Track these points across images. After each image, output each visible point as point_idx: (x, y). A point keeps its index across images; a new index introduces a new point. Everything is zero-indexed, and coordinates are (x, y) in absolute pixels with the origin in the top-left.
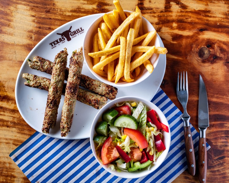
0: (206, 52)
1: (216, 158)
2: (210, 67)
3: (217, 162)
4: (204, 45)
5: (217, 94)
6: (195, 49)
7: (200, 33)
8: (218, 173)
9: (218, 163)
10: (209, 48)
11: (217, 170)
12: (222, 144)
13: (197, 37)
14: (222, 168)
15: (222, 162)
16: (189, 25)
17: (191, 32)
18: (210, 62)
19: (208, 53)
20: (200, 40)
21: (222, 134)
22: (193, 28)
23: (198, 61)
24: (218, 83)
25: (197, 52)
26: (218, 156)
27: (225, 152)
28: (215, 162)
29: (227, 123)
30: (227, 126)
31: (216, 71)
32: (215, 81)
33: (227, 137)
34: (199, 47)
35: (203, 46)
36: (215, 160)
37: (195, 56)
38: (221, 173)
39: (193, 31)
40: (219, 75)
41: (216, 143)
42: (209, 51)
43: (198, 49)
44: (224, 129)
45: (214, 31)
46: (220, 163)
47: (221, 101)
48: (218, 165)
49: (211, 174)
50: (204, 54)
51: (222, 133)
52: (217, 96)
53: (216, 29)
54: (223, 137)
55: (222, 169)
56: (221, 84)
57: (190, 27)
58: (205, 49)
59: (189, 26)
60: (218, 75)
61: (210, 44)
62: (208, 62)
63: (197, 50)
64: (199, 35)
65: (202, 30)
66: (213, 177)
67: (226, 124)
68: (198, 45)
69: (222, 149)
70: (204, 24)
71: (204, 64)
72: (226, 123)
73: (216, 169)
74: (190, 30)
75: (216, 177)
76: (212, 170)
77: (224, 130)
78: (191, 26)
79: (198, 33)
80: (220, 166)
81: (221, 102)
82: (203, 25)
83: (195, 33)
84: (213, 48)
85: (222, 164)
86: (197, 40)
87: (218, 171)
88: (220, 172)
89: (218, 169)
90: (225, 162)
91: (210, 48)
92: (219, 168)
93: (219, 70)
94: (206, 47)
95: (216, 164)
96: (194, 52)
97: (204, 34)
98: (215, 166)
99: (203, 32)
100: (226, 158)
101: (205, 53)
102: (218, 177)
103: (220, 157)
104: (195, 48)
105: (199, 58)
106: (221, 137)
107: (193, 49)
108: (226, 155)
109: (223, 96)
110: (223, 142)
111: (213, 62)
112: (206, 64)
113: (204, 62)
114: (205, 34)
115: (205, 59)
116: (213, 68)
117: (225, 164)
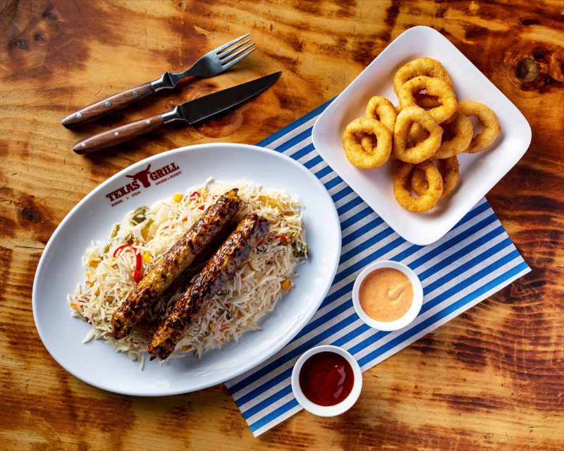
0: (532, 68)
1: (527, 283)
2: (535, 99)
3: (527, 292)
4: (529, 54)
5: (544, 156)
6: (510, 60)
7: (524, 29)
8: (527, 314)
9: (530, 292)
10: (538, 61)
11: (526, 307)
12: (542, 256)
13: (516, 35)
14: (537, 303)
15: (537, 292)
16: (503, 10)
17: (506, 24)
18: (538, 90)
19: (535, 71)
20: (522, 44)
21: (545, 237)
22: (511, 16)
23: (512, 85)
24: (549, 134)
25: (513, 67)
26: (531, 280)
27: (547, 274)
28: (523, 291)
29: (558, 216)
30: (556, 222)
31: (548, 108)
32: (544, 129)
33: (554, 243)
34: (519, 56)
35: (526, 56)
36: (524, 286)
37: (508, 74)
38: (533, 313)
39: (510, 23)
40: (552, 117)
41: (531, 253)
42: (539, 68)
43: (515, 60)
44: (551, 228)
45: (554, 27)
46: (534, 295)
47: (551, 170)
48: (530, 296)
49: (512, 313)
50: (528, 72)
51: (546, 234)
52: (544, 161)
53: (557, 24)
54: (546, 242)
55: (537, 307)
56: (554, 136)
57: (505, 15)
58: (530, 61)
59: (502, 12)
60: (549, 117)
61: (541, 52)
62: (533, 90)
63: (514, 62)
64: (522, 31)
65: (527, 23)
66: (516, 319)
67: (556, 217)
68: (518, 53)
69: (542, 266)
70: (534, 11)
71: (525, 92)
72: (555, 215)
73: (524, 305)
74: (504, 19)
75: (522, 320)
76: (516, 305)
77: (549, 230)
78: (508, 13)
79: (519, 29)
80: (532, 300)
81: (549, 173)
82: (531, 13)
83: (515, 27)
84: (547, 62)
85: (537, 297)
86: (516, 42)
87: (528, 308)
88: (532, 311)
89: (527, 305)
90: (543, 293)
91: (541, 62)
92: (531, 304)
93: (553, 108)
94: (532, 57)
95: (525, 295)
96: (506, 67)
97: (530, 32)
98: (524, 298)
99: (531, 26)
100: (547, 286)
101: (530, 70)
102: (528, 320)
103: (535, 283)
104: (510, 58)
105: (517, 80)
106: (542, 242)
107: (505, 61)
108: (548, 279)
109: (557, 161)
110: (544, 253)
111: (543, 91)
112: (529, 94)
113: (525, 87)
114: (534, 30)
115: (529, 83)
116: (541, 103)
117: (543, 297)
